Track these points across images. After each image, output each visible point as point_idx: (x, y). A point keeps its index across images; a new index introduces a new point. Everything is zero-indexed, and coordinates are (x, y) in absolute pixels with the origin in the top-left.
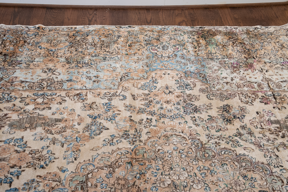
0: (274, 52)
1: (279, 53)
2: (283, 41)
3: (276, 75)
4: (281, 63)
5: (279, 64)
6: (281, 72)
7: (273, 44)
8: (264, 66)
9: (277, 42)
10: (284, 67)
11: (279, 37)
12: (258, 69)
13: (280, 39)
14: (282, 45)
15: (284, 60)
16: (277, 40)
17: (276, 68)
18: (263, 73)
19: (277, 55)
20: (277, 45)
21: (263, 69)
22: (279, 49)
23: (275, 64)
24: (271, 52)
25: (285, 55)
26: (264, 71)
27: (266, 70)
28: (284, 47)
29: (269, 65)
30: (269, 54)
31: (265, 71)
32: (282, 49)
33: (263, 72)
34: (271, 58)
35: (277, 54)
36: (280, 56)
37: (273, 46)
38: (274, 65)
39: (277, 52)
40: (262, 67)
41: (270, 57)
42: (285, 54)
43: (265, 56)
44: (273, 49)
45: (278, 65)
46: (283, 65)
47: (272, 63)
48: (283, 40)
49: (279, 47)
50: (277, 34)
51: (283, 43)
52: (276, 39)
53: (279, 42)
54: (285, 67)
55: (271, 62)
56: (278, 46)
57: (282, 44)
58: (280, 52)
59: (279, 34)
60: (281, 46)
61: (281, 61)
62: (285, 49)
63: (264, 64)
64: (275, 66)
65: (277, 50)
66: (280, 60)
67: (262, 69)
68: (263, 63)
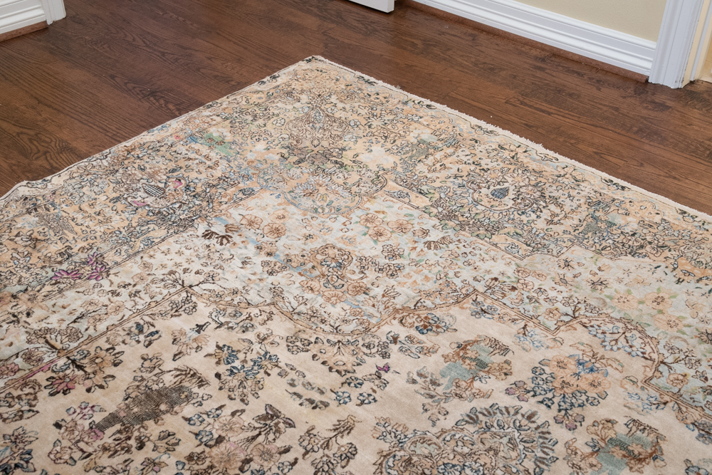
0: (21, 262)
1: (34, 260)
2: (28, 229)
3: (54, 312)
4: (51, 279)
5: (47, 283)
6: (63, 300)
7: (9, 244)
8: (15, 306)
9: (17, 236)
10: (62, 286)
11: (14, 223)
12: (4, 321)
13: (19, 226)
14: (30, 238)
15: (55, 270)
16: (15, 232)
17: (44, 296)
18: (22, 323)
19: (31, 264)
20: (20, 242)
21: (16, 314)
22: (30, 250)
23: (38, 288)
24: (15, 266)
25: (50, 257)
26: (24, 318)
27: (25, 313)
28: (37, 240)
29: (25, 297)
30: (13, 271)
31: (25, 315)
32: (35, 247)
33: (21, 321)
34: (23, 279)
35: (31, 262)
36: (40, 265)
37: (10, 249)
38: (38, 291)
39: (28, 259)
40: (12, 311)
41: (18, 279)
42: (49, 255)
43: (5, 280)
44: (15, 255)
45: (48, 288)
46: (59, 282)
47: (30, 289)
48: (26, 225)
49: (26, 246)
50: (6, 218)
51: (31, 232)
52: (8, 231)
53: (21, 233)
54: (65, 285)
55: (26, 290)
56: (23, 244)
57: (30, 236)
58: (35, 254)
59: (11, 216)
60: (29, 242)
61: (47, 275)
62: (42, 245)
63: (13, 300)
64: (41, 292)
65: (26, 253)
66: (44, 274)
67: (14, 316)
68: (9, 298)
